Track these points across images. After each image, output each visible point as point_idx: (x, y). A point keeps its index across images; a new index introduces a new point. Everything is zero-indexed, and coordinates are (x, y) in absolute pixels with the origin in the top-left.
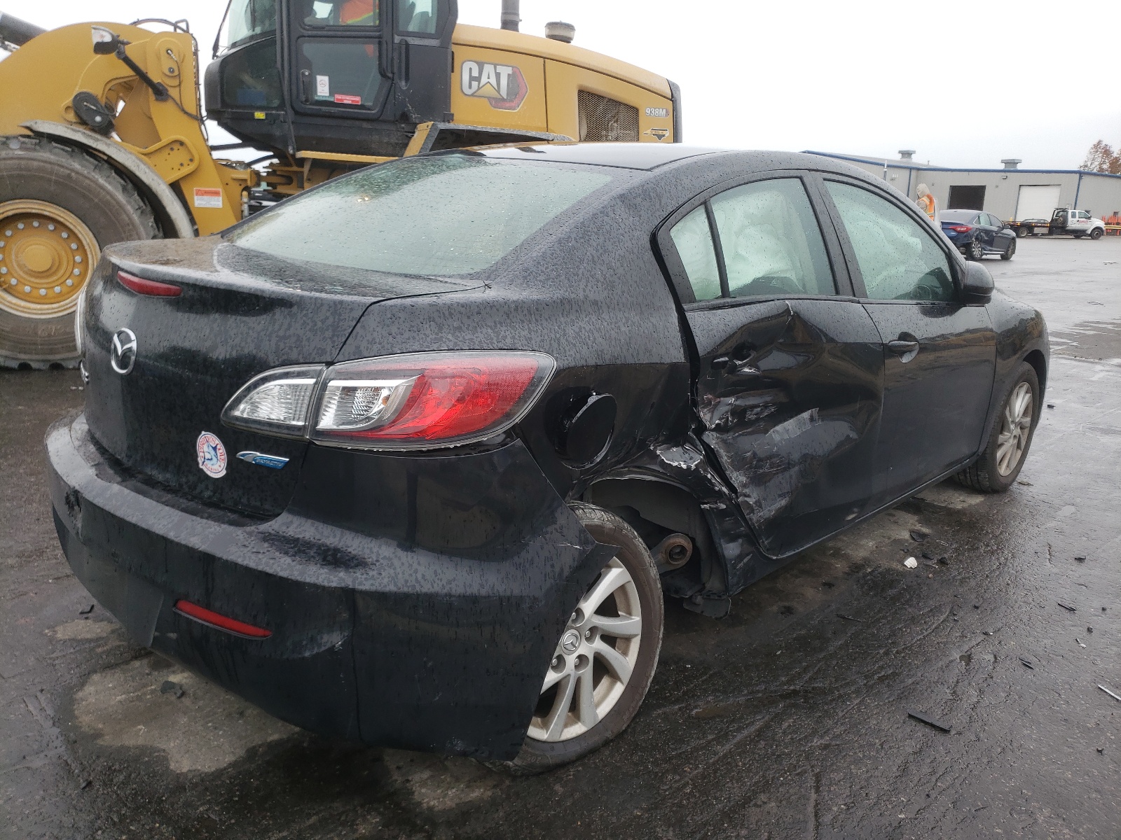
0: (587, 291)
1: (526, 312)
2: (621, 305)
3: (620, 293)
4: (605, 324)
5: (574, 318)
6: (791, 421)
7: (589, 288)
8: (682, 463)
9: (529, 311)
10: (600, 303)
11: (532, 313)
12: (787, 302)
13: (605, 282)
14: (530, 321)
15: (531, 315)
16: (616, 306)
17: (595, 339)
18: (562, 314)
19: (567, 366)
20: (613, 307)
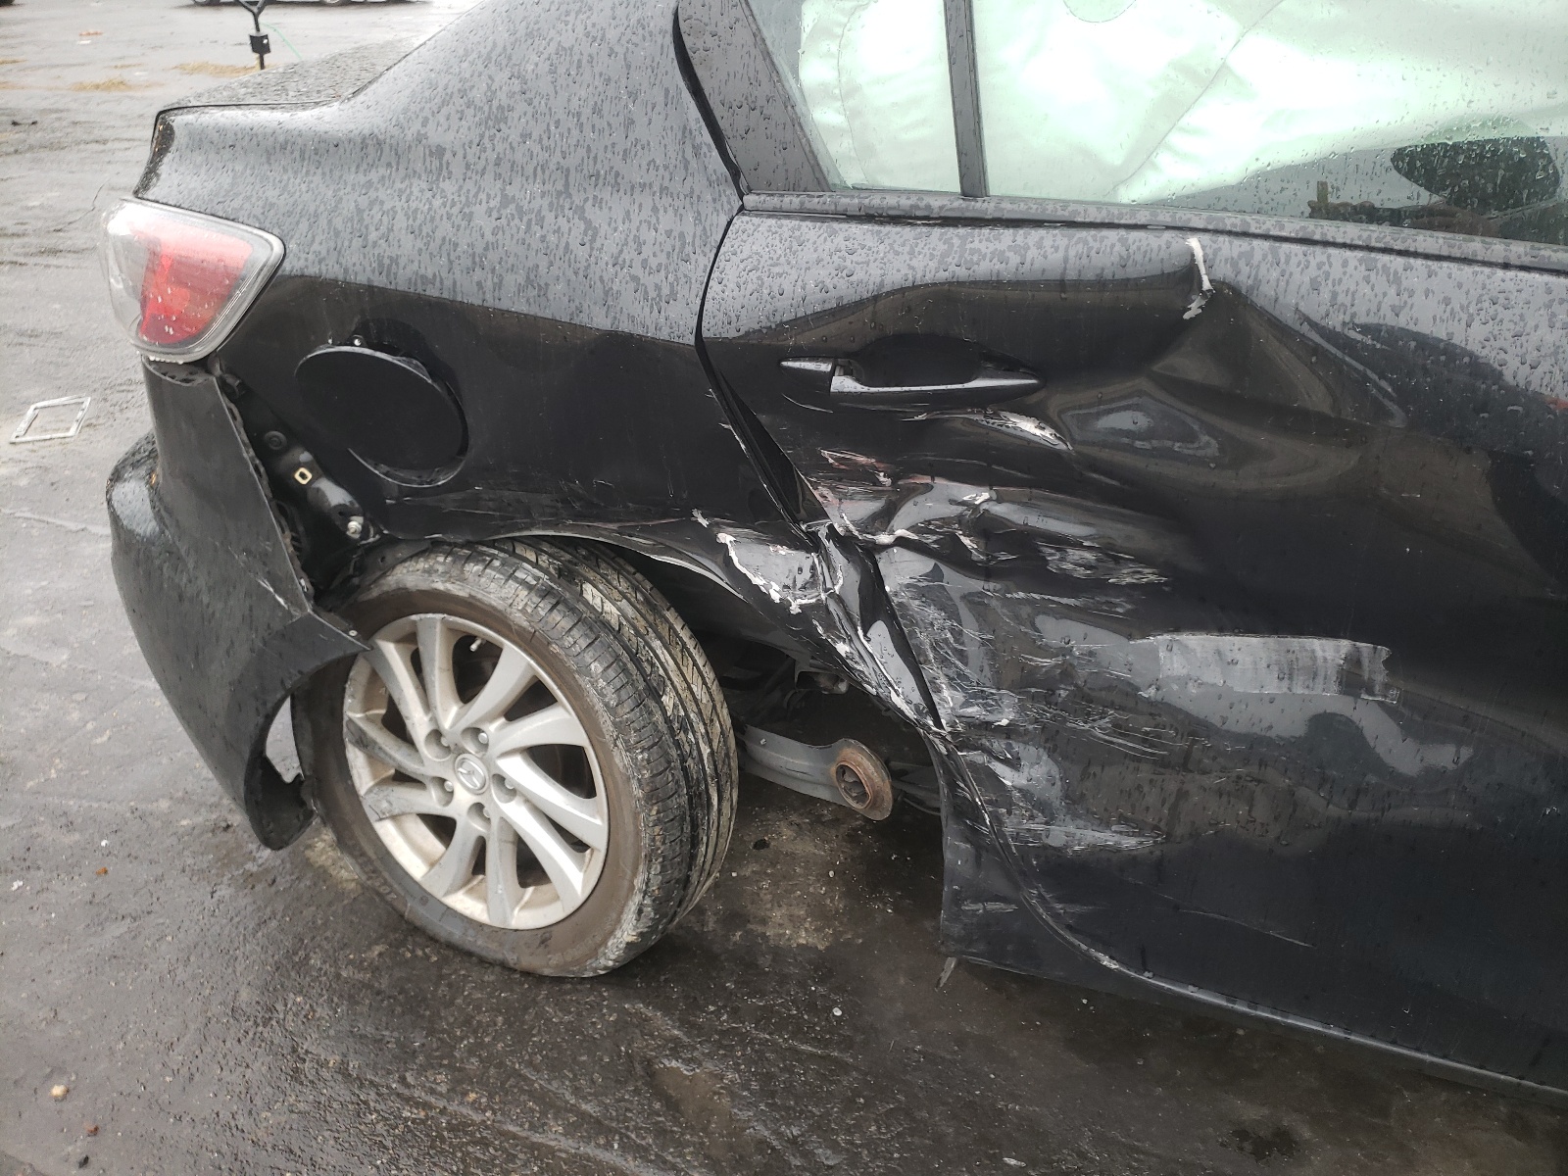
0: (431, 125)
1: (297, 154)
2: (505, 166)
3: (515, 137)
4: (437, 203)
5: (375, 180)
6: (1254, 641)
7: (441, 117)
8: (776, 587)
9: (302, 153)
10: (448, 156)
11: (307, 156)
12: (1194, 242)
13: (486, 108)
14: (296, 173)
15: (304, 159)
16: (490, 168)
17: (391, 230)
18: (358, 167)
19: (299, 273)
20: (479, 167)
